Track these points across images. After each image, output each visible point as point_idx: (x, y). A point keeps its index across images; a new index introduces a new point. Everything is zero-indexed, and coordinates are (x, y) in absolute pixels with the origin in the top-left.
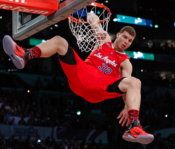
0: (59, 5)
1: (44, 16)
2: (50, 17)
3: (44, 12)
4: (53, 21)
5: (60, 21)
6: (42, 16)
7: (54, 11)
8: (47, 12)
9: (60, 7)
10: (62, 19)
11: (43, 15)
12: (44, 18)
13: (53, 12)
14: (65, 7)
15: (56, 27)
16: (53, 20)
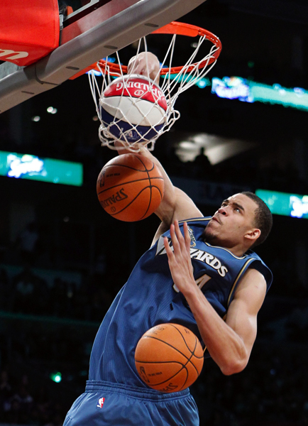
0: (60, 32)
1: (16, 66)
2: (33, 68)
3: (12, 52)
4: (42, 83)
5: (63, 83)
6: (8, 68)
7: (47, 51)
8: (24, 54)
9: (64, 37)
10: (71, 75)
11: (12, 63)
12: (16, 72)
13: (43, 53)
14: (78, 40)
15: (50, 114)
16: (42, 80)
